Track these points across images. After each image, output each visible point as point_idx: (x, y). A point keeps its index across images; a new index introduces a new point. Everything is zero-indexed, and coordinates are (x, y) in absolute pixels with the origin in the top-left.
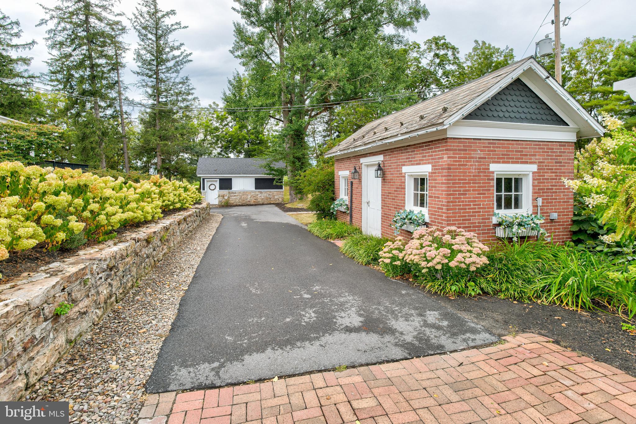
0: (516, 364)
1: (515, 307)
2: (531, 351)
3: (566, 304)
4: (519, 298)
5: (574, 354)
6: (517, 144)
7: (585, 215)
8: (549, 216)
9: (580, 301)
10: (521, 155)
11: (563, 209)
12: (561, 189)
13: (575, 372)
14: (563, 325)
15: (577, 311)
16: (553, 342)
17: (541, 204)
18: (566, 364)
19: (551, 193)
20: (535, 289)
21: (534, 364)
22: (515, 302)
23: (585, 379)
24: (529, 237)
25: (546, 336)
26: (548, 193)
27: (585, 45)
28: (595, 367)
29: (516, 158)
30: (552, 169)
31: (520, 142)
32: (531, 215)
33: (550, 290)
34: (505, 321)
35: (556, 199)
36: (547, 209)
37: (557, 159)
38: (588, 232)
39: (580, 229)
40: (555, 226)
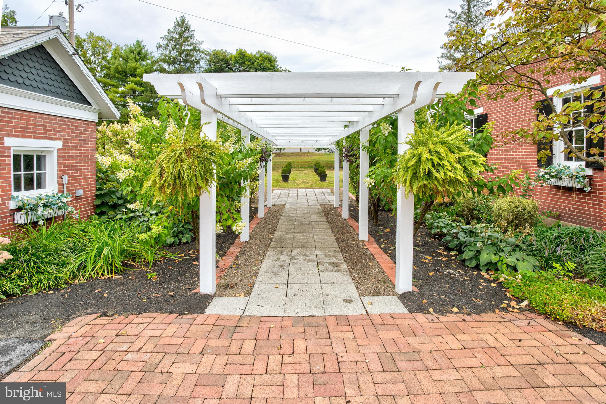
0: (71, 360)
1: (52, 297)
2: (83, 336)
3: (102, 274)
4: (55, 286)
5: (122, 317)
6: (39, 118)
7: (106, 189)
8: (75, 193)
9: (114, 268)
10: (44, 130)
11: (88, 185)
12: (85, 166)
13: (127, 334)
14: (105, 295)
15: (112, 277)
16: (101, 316)
17: (67, 182)
18: (118, 331)
19: (76, 170)
20: (71, 270)
21: (90, 348)
22: (51, 292)
23: (137, 335)
24: (56, 218)
25: (93, 313)
26: (73, 170)
27: (89, 38)
28: (140, 321)
29: (39, 133)
30: (77, 147)
31: (43, 116)
32: (57, 194)
33: (85, 267)
34: (45, 319)
35: (81, 176)
36: (72, 187)
37: (81, 137)
38: (110, 204)
39: (103, 202)
40: (81, 202)
